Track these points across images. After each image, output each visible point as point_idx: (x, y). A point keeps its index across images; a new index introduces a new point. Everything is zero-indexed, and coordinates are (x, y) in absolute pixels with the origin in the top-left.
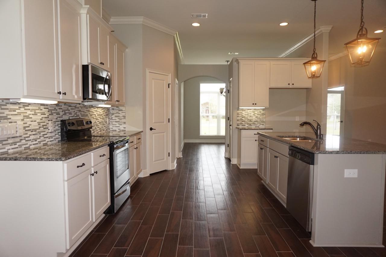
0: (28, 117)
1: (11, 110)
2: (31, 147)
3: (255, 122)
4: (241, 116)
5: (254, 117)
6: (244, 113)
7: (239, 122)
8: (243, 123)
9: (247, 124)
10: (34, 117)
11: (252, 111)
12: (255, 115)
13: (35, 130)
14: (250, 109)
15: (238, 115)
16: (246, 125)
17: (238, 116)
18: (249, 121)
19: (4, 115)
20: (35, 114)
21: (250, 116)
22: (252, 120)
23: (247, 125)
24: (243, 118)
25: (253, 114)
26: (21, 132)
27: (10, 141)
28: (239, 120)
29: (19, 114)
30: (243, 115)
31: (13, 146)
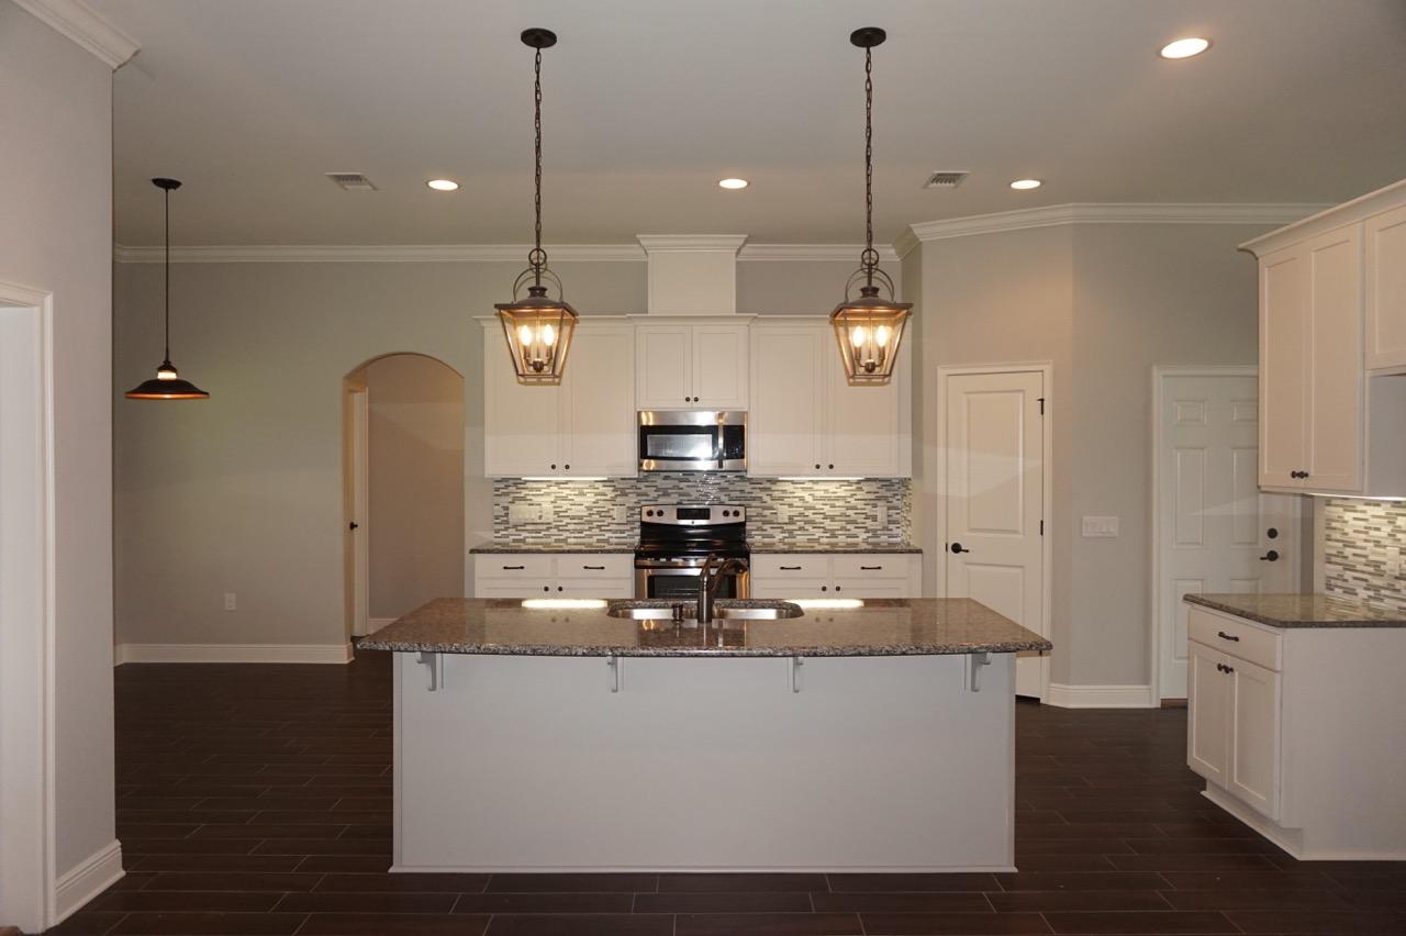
0: (565, 499)
1: (532, 489)
2: (569, 540)
3: (1396, 578)
4: (1338, 536)
5: (1393, 551)
6: (1352, 522)
7: (1334, 570)
8: (1348, 575)
9: (1364, 584)
10: (578, 500)
11: (1383, 513)
12: (1399, 536)
13: (581, 518)
14: (1377, 504)
15: (1328, 532)
16: (1358, 591)
17: (1329, 539)
18: (1371, 569)
19: (522, 495)
20: (582, 494)
21: (1377, 543)
22: (1383, 567)
23: (1363, 594)
24: (1348, 551)
25: (1387, 529)
26: (551, 518)
27: (528, 527)
28: (1334, 559)
29: (548, 494)
30: (1347, 530)
31: (534, 535)
